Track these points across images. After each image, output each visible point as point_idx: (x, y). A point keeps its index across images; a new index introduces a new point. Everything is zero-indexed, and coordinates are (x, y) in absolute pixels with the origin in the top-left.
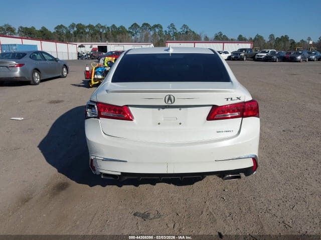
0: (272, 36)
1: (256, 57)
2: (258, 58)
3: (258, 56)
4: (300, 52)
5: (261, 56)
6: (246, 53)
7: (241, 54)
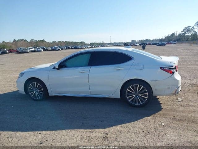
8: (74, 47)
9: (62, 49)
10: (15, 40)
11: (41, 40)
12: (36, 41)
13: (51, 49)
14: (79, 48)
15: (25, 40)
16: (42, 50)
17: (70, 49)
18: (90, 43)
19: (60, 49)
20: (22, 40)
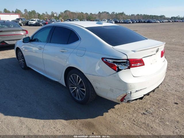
0: (25, 10)
1: (29, 23)
2: (30, 24)
3: (30, 23)
4: (53, 20)
5: (32, 23)
6: (22, 21)
7: (19, 22)
8: (147, 21)
9: (133, 23)
10: (99, 12)
11: (121, 13)
12: (116, 13)
13: (123, 22)
14: (152, 23)
15: (108, 13)
16: (114, 22)
17: (142, 23)
18: (170, 18)
19: (131, 22)
20: (105, 12)
